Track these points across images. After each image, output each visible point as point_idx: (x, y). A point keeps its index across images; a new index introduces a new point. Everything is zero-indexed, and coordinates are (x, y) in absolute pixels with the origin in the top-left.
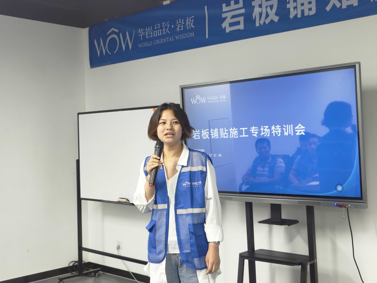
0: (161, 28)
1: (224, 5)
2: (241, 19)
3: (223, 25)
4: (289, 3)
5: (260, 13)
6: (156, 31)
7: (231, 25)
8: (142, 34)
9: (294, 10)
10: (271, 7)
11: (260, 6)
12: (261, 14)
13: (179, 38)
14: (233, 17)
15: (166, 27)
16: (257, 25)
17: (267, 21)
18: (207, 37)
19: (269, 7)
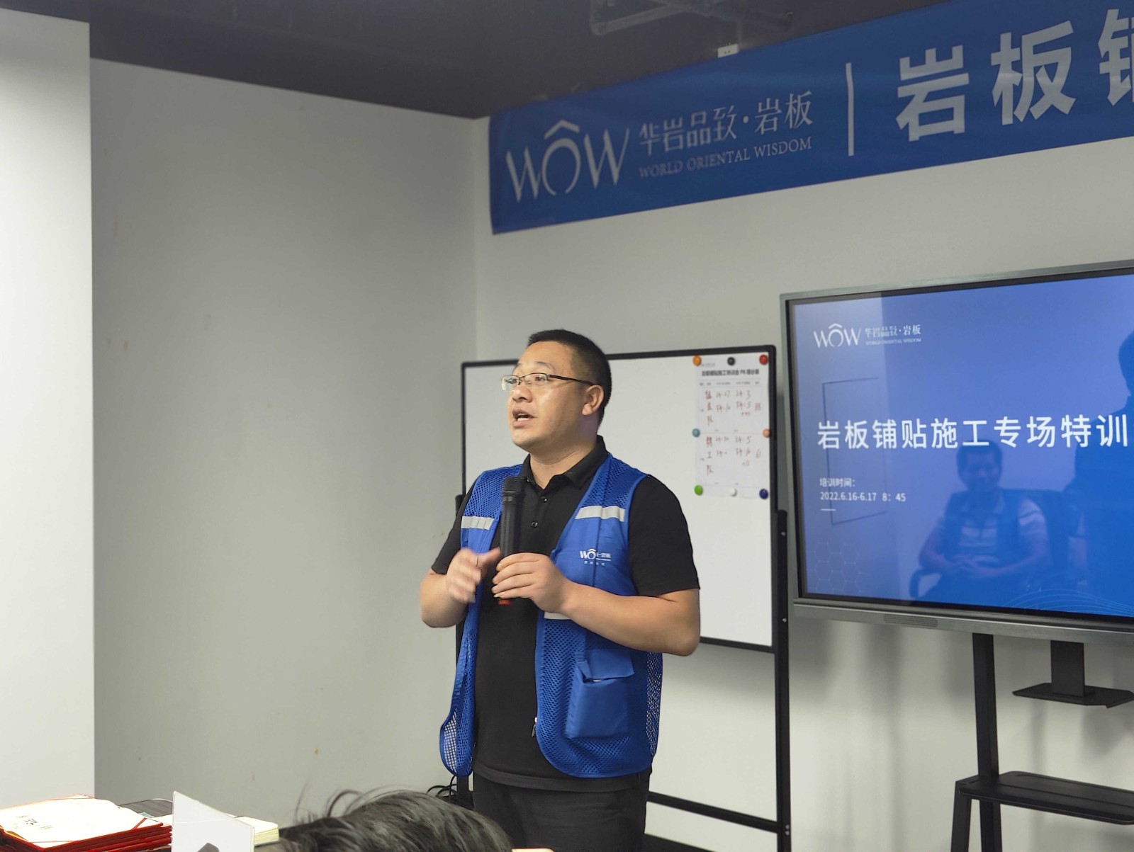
0: (711, 123)
1: (905, 62)
2: (958, 103)
3: (902, 120)
4: (1106, 58)
5: (1014, 86)
6: (695, 133)
7: (925, 119)
8: (653, 139)
9: (1122, 79)
10: (1051, 70)
11: (1017, 66)
12: (1018, 90)
13: (766, 152)
14: (932, 96)
15: (726, 122)
16: (1007, 120)
17: (1038, 112)
18: (851, 152)
19: (1043, 70)
